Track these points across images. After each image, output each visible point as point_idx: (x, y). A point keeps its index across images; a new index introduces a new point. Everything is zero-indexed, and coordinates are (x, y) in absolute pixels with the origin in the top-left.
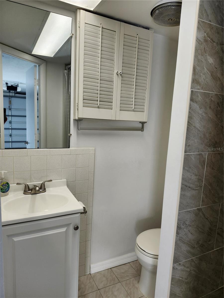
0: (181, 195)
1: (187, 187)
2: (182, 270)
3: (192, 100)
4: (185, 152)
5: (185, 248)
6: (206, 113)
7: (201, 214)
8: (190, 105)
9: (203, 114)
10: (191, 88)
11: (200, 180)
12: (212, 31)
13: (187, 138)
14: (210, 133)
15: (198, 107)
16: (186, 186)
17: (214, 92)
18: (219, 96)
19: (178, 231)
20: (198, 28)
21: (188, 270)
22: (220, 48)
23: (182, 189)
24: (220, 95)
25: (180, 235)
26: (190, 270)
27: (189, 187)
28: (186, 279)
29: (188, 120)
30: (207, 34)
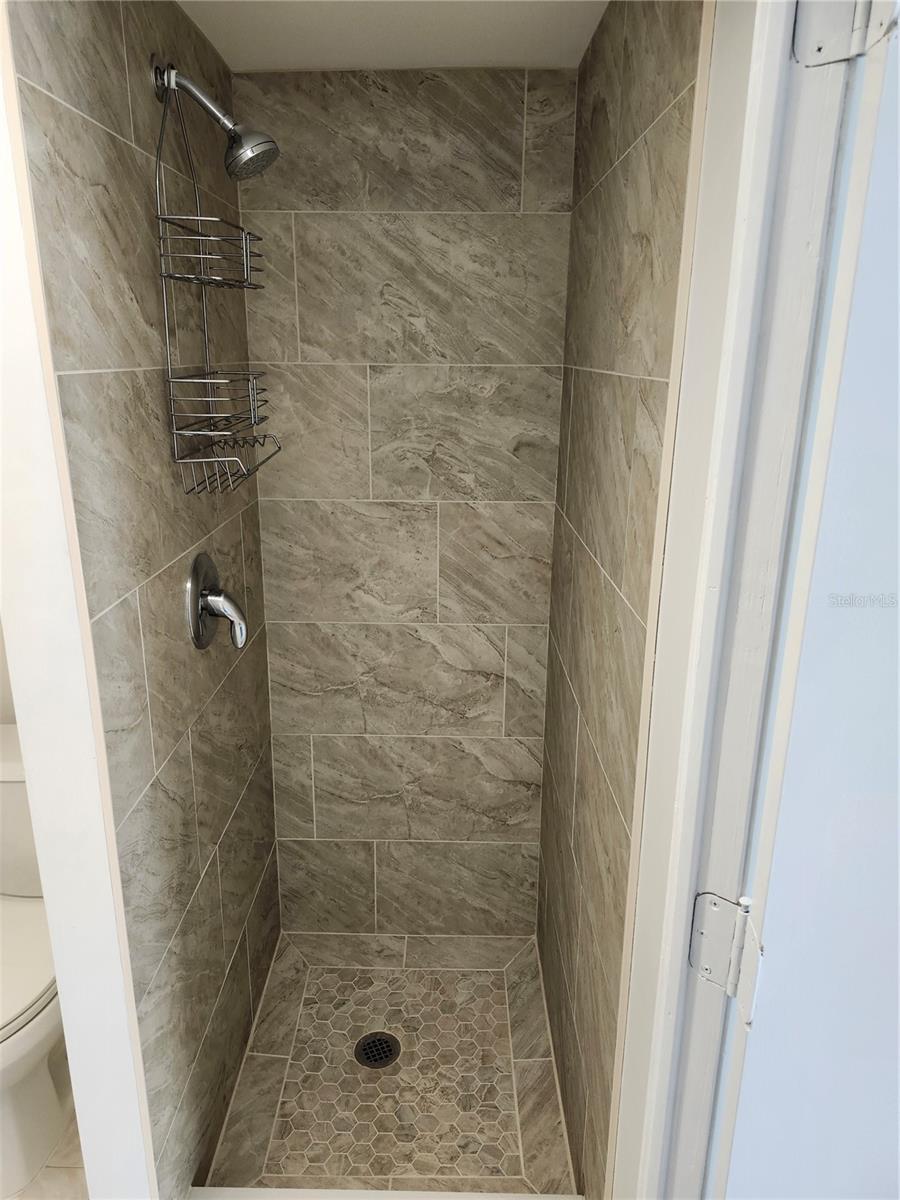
0: (110, 769)
1: (119, 733)
2: (158, 1005)
3: (67, 413)
4: (91, 616)
5: (150, 930)
6: (108, 451)
7: (161, 795)
8: (67, 435)
9: (103, 457)
10: (56, 368)
11: (139, 688)
12: (63, 129)
13: (86, 562)
14: (130, 519)
15: (86, 436)
16: (117, 731)
17: (109, 367)
18: (123, 378)
19: (127, 892)
20: (24, 114)
21: (169, 989)
22: (92, 197)
23: (111, 748)
24: (124, 373)
25: (134, 903)
26: (172, 986)
27: (123, 730)
28: (169, 1022)
29: (74, 492)
30: (53, 141)
